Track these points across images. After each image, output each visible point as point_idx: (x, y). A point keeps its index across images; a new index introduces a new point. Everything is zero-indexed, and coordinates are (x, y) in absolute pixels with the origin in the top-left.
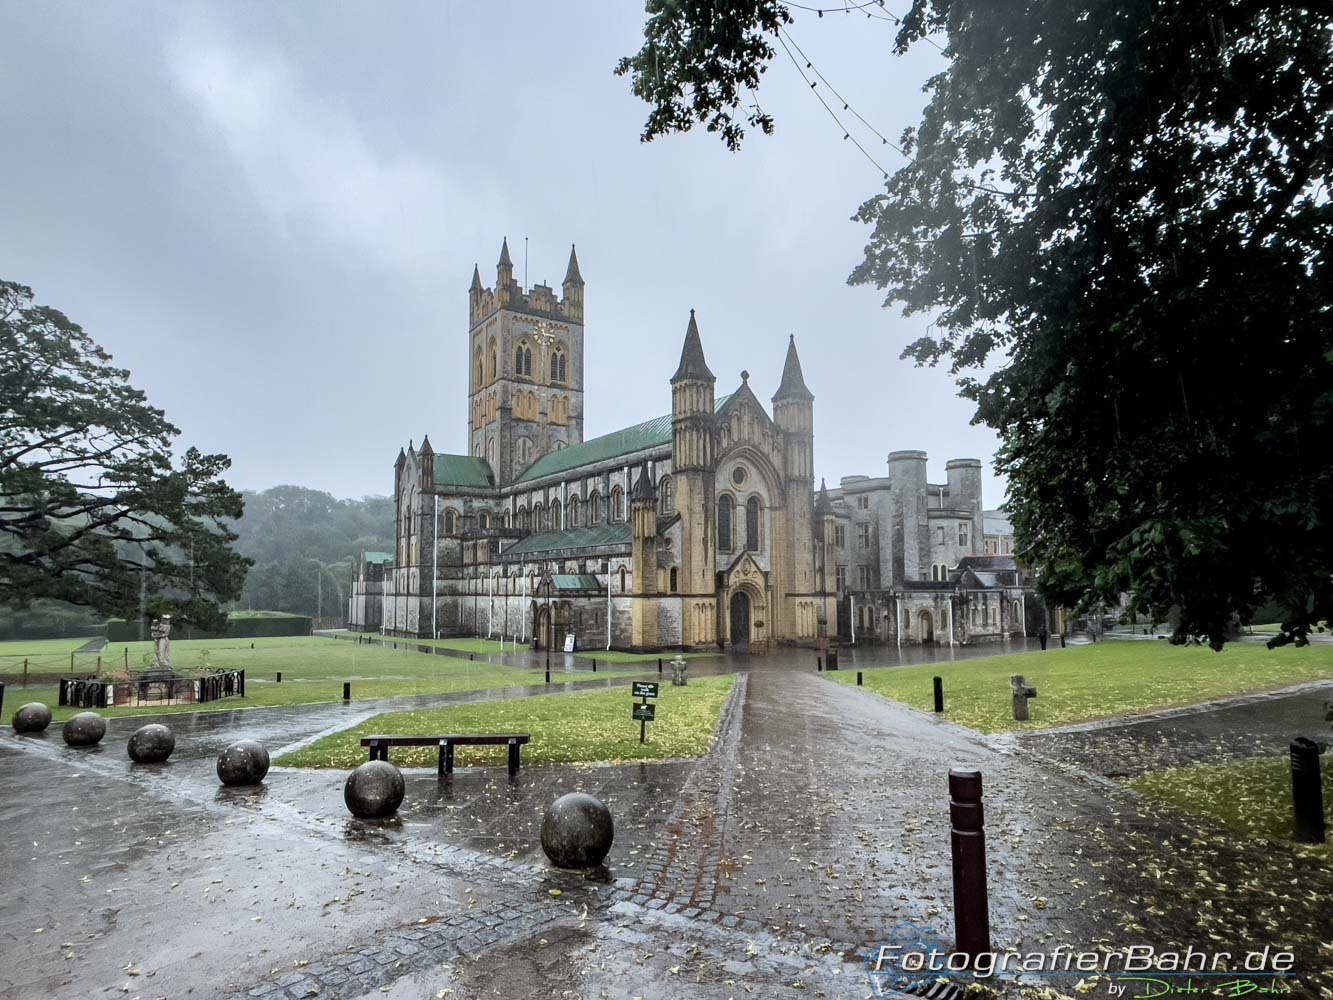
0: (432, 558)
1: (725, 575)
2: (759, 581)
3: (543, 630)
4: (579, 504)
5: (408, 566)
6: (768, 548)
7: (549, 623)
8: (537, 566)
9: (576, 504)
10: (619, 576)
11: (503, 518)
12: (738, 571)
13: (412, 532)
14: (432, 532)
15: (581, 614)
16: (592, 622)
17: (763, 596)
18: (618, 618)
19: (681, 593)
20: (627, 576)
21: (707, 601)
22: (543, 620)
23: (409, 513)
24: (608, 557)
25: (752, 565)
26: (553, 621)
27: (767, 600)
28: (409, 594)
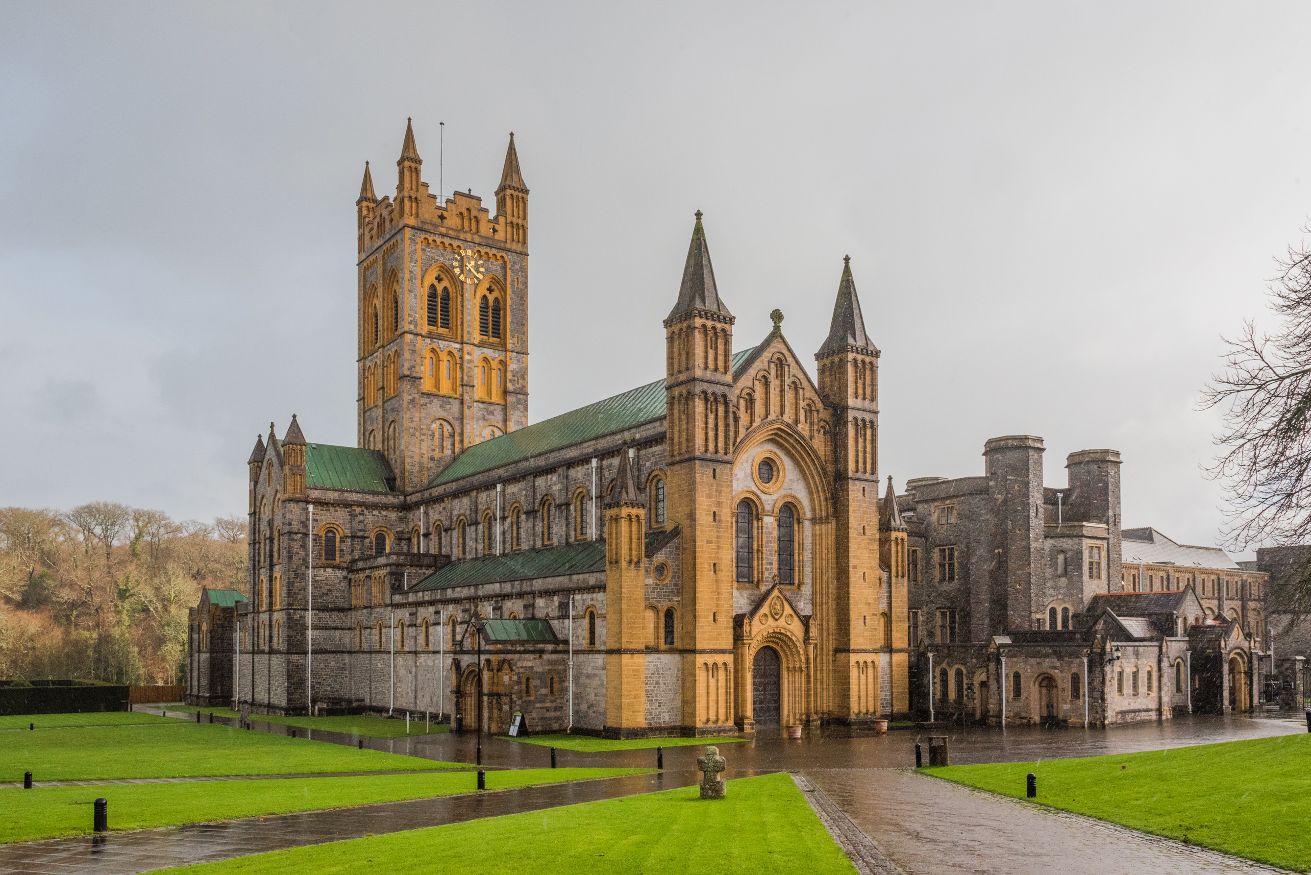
0: (305, 597)
1: (746, 621)
2: (796, 629)
3: (470, 702)
4: (523, 517)
5: (271, 610)
6: (808, 580)
7: (480, 694)
8: (460, 607)
9: (518, 517)
10: (586, 622)
11: (409, 539)
12: (766, 615)
13: (275, 560)
14: (305, 561)
15: (528, 679)
16: (544, 691)
17: (802, 652)
18: (585, 686)
19: (680, 647)
20: (598, 622)
21: (720, 659)
22: (470, 689)
23: (271, 533)
24: (568, 592)
25: (786, 606)
26: (485, 690)
27: (807, 659)
28: (271, 652)
